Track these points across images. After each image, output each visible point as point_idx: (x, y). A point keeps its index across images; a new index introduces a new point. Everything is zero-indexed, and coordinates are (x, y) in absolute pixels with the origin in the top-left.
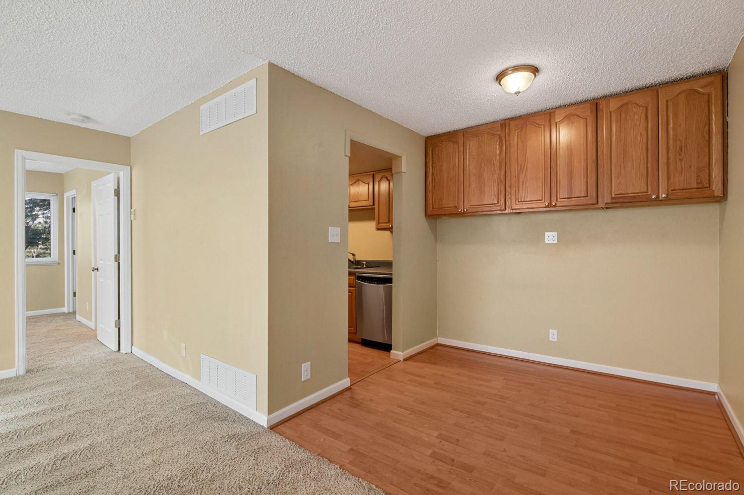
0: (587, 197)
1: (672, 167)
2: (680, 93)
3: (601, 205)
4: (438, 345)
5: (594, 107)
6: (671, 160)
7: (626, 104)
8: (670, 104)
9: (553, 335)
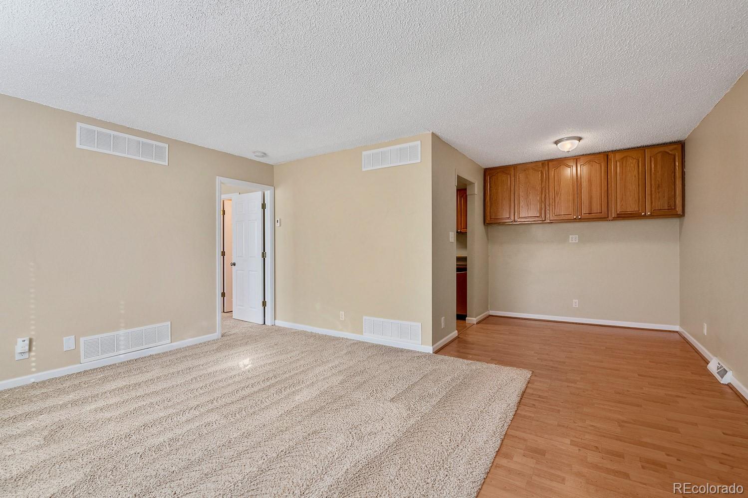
0: (601, 213)
1: (653, 196)
2: (658, 153)
3: (610, 218)
4: (490, 316)
5: (606, 157)
6: (653, 192)
7: (626, 157)
8: (653, 159)
9: (575, 303)
